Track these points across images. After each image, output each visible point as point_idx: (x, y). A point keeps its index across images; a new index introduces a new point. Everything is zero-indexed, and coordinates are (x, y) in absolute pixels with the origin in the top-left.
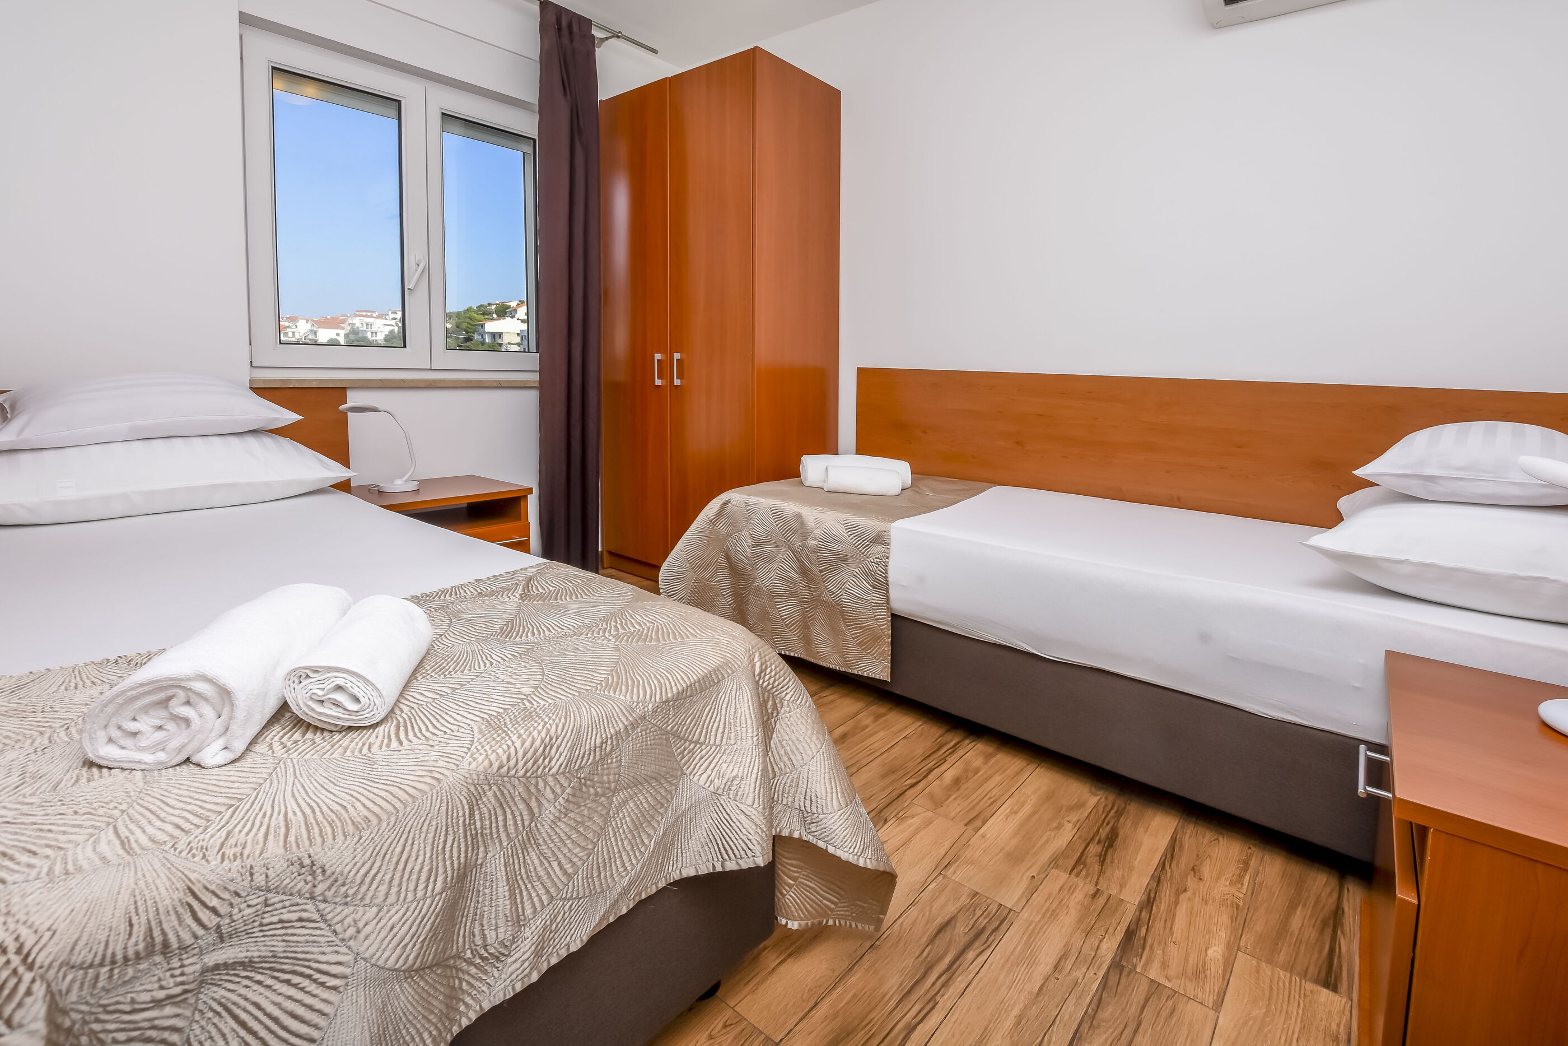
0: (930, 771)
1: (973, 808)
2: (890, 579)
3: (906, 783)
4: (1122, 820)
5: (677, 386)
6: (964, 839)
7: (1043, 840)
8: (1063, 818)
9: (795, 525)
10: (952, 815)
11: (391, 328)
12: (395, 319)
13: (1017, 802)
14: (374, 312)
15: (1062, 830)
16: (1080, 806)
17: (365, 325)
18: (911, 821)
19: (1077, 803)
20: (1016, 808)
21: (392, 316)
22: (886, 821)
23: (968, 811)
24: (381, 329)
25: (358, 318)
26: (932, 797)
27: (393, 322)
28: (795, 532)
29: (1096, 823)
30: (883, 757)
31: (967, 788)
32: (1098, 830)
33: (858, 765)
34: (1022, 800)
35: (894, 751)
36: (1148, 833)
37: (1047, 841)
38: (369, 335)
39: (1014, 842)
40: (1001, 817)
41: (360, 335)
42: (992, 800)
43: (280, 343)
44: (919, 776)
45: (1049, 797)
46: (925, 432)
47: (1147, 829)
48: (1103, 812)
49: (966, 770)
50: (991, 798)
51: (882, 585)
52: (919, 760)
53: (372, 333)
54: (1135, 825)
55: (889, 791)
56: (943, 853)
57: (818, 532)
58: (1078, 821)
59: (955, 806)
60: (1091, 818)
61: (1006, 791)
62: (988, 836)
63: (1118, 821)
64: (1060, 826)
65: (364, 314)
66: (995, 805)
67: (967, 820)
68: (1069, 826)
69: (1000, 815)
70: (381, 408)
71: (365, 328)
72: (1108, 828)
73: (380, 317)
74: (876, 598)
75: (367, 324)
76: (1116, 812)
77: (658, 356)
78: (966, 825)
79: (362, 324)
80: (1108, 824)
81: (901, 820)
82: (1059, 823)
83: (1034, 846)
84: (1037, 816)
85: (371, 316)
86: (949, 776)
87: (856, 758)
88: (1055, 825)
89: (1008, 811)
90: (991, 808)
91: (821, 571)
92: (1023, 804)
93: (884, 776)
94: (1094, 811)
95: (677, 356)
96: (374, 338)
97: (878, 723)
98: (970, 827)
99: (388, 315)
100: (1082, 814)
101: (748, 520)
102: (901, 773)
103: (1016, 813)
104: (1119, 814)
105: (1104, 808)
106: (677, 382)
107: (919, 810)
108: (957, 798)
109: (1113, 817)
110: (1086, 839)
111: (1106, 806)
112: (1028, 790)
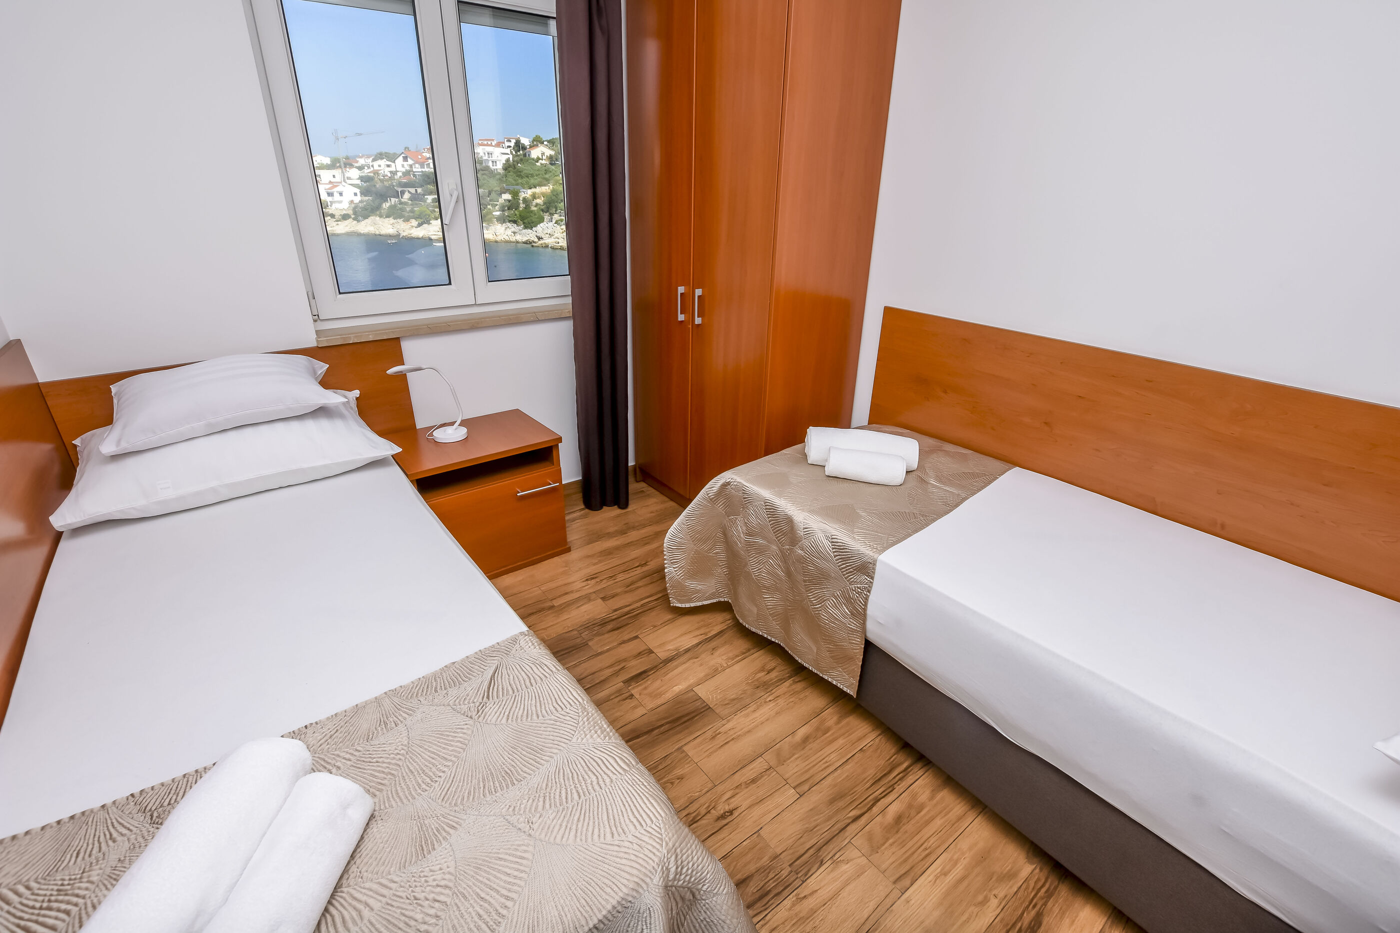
0: (877, 800)
1: (906, 860)
2: (869, 612)
3: (850, 815)
4: (1050, 904)
5: (698, 325)
6: (888, 902)
7: (964, 918)
8: (990, 890)
9: (785, 528)
10: (884, 866)
11: (507, 156)
12: (509, 147)
13: (950, 860)
14: (493, 140)
15: (986, 907)
16: (1011, 875)
17: (487, 154)
18: (844, 867)
19: (1010, 870)
20: (947, 868)
21: (507, 144)
22: (822, 863)
23: (901, 864)
24: (500, 158)
25: (481, 147)
26: (870, 838)
27: (508, 151)
28: (785, 534)
29: (1022, 904)
30: (836, 774)
31: (906, 832)
32: (1023, 914)
33: (811, 782)
34: (956, 857)
35: (848, 767)
36: (1073, 927)
37: (967, 921)
38: (490, 164)
39: (936, 914)
40: (930, 879)
41: (484, 164)
42: (927, 852)
43: (340, 293)
44: (866, 805)
45: (983, 858)
46: (945, 392)
47: (1074, 921)
48: (1033, 889)
49: (910, 806)
50: (926, 849)
51: (861, 615)
52: (868, 785)
53: (493, 162)
54: (1062, 913)
55: (832, 822)
56: (866, 916)
57: (805, 543)
58: (1006, 896)
59: (889, 856)
60: (1019, 894)
61: (944, 842)
62: (913, 902)
63: (1045, 904)
64: (986, 901)
65: (486, 142)
66: (929, 856)
67: (897, 876)
68: (994, 902)
69: (929, 876)
70: (424, 367)
71: (486, 158)
72: (1033, 913)
73: (498, 145)
74: (853, 624)
75: (488, 154)
76: (1046, 892)
77: (681, 290)
78: (895, 882)
79: (485, 153)
80: (1034, 907)
81: (836, 863)
82: (986, 897)
83: (953, 925)
84: (965, 883)
85: (491, 145)
86: (894, 809)
87: (811, 772)
88: (980, 898)
89: (939, 870)
90: (923, 863)
91: (805, 581)
92: (956, 863)
93: (832, 801)
94: (1024, 887)
95: (698, 292)
96: (495, 167)
97: (840, 725)
98: (898, 886)
99: (504, 143)
100: (1011, 887)
101: (744, 507)
102: (848, 799)
103: (946, 874)
104: (1049, 895)
105: (1036, 883)
106: (698, 321)
107: (856, 853)
108: (894, 843)
109: (1042, 898)
110: (1008, 924)
111: (1038, 880)
112: (964, 844)
